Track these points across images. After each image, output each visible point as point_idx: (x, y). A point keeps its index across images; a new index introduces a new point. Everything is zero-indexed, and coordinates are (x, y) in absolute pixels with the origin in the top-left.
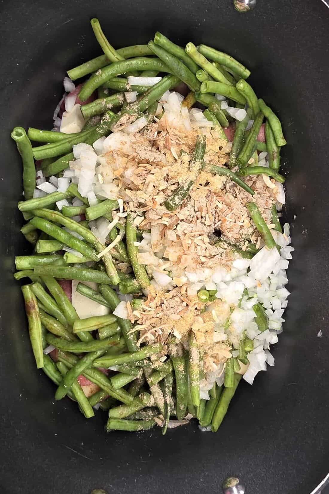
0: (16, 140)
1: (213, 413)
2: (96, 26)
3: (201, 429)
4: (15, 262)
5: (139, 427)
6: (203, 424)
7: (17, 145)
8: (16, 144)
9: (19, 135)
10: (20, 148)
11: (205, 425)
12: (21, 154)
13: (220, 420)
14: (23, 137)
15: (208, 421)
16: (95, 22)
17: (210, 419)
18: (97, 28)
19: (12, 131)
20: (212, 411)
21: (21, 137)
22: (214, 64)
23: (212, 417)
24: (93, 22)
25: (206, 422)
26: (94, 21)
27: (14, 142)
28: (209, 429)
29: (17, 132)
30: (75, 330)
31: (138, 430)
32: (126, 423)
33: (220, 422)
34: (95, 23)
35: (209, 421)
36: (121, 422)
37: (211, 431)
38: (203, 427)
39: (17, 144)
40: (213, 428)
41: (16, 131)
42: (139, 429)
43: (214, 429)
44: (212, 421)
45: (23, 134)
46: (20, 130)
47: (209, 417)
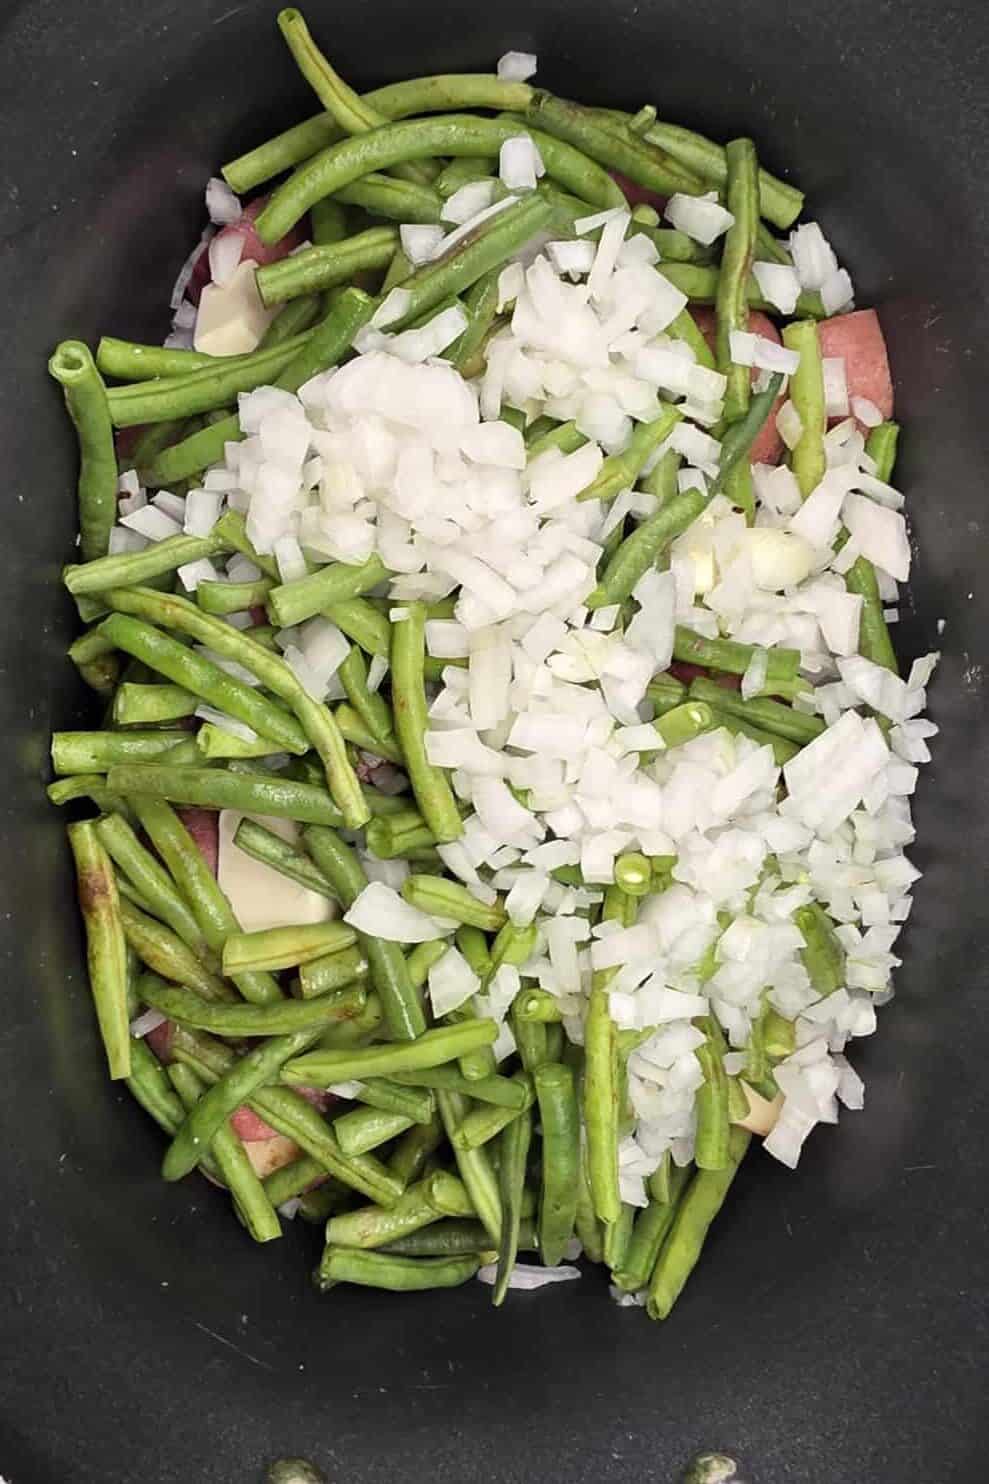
0: (60, 380)
1: (657, 1249)
2: (294, 30)
3: (618, 1298)
4: (50, 749)
6: (623, 1281)
7: (66, 395)
8: (62, 393)
9: (72, 364)
10: (73, 403)
11: (632, 1286)
12: (76, 422)
13: (677, 1282)
14: (84, 372)
15: (638, 1274)
16: (289, 20)
17: (646, 1268)
18: (297, 38)
19: (52, 353)
20: (653, 1245)
21: (79, 371)
23: (652, 1263)
24: (284, 19)
25: (634, 1276)
26: (286, 15)
27: (57, 385)
28: (642, 1299)
29: (66, 356)
30: (227, 966)
32: (380, 1264)
33: (678, 1289)
34: (293, 22)
35: (643, 1275)
36: (367, 1261)
38: (623, 1293)
39: (66, 391)
41: (64, 352)
43: (657, 1309)
44: (652, 1274)
45: (84, 360)
46: (75, 349)
47: (644, 1260)
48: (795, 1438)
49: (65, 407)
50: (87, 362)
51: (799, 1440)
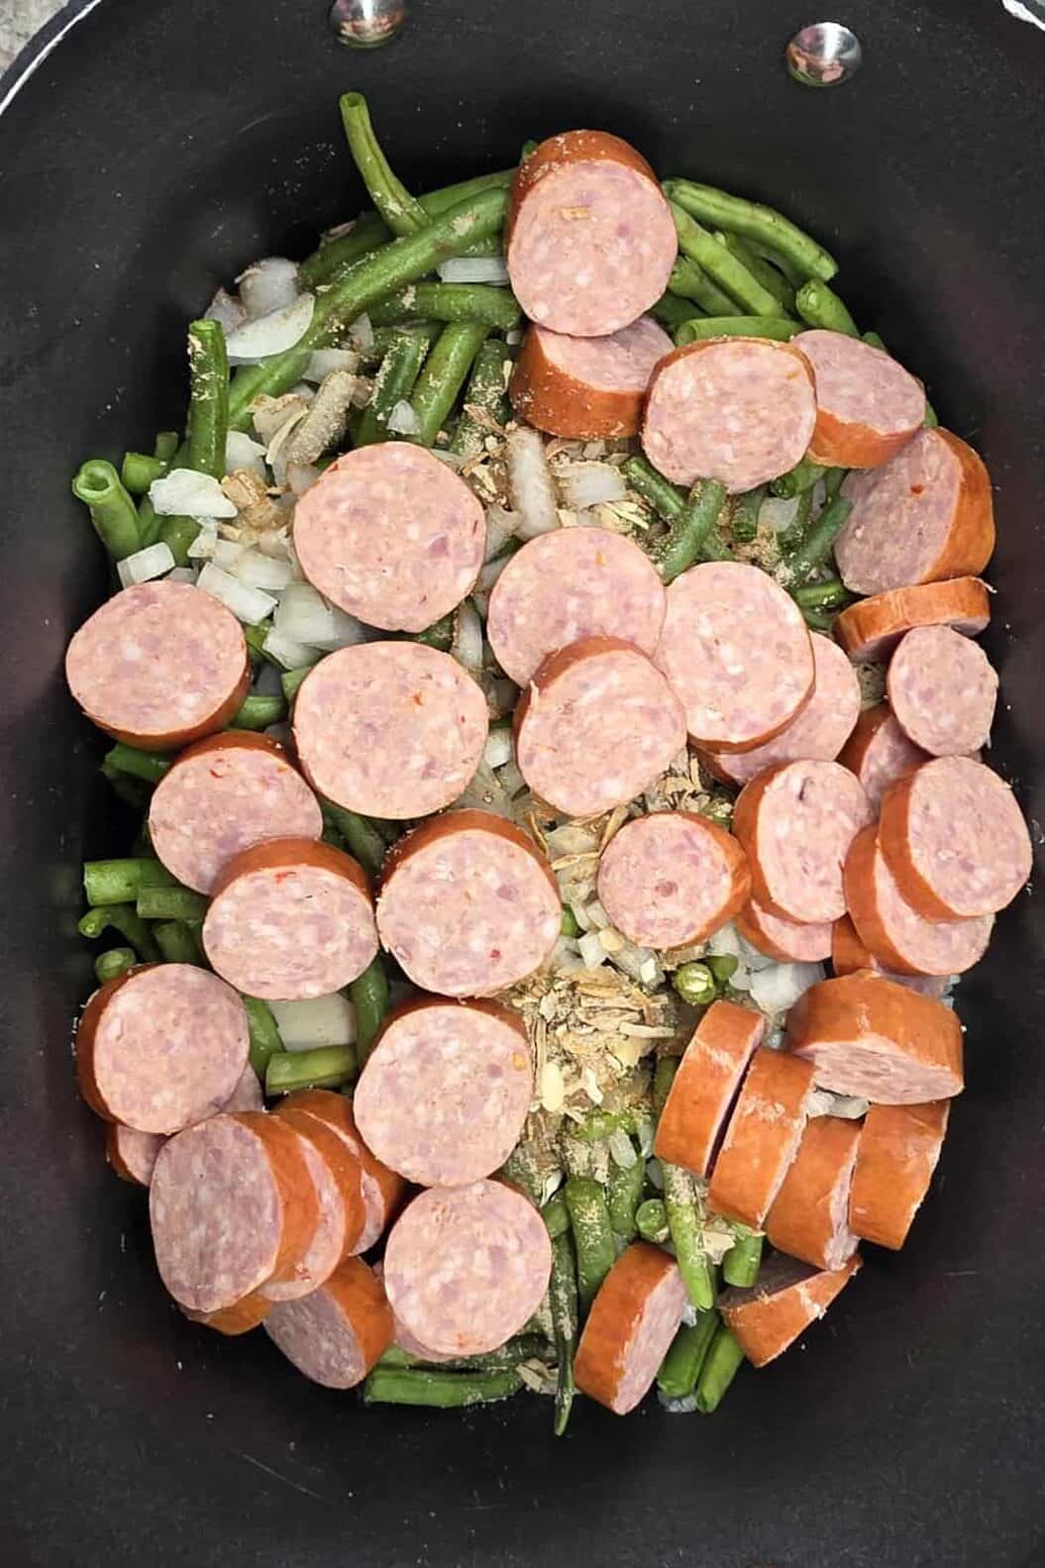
0: (87, 501)
1: (703, 1353)
2: (356, 116)
3: (667, 1404)
4: (83, 880)
5: (470, 1393)
6: (669, 1388)
7: (93, 514)
8: (89, 511)
9: (98, 484)
10: (101, 524)
11: (679, 1392)
12: (103, 539)
13: (726, 1375)
14: (109, 493)
15: (685, 1379)
16: (354, 104)
17: (692, 1374)
18: (358, 124)
19: (76, 473)
20: (700, 1349)
21: (105, 492)
22: (721, 238)
23: (698, 1369)
24: (346, 103)
25: (681, 1383)
26: (349, 99)
27: (83, 506)
28: (689, 1404)
29: (91, 475)
30: (271, 1086)
31: (465, 1404)
32: (426, 1382)
33: (726, 1383)
34: (356, 108)
35: (690, 1379)
36: (411, 1380)
37: (697, 1411)
38: (672, 1399)
39: (92, 510)
40: (702, 1400)
41: (89, 472)
42: (470, 1400)
43: (705, 1403)
44: (698, 1380)
45: (110, 480)
46: (100, 469)
47: (689, 1368)
48: (842, 1549)
49: (92, 524)
50: (113, 482)
51: (847, 1550)
